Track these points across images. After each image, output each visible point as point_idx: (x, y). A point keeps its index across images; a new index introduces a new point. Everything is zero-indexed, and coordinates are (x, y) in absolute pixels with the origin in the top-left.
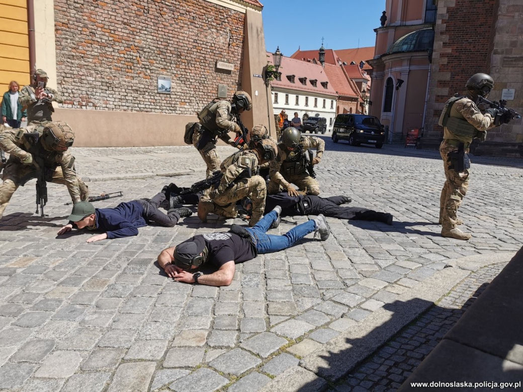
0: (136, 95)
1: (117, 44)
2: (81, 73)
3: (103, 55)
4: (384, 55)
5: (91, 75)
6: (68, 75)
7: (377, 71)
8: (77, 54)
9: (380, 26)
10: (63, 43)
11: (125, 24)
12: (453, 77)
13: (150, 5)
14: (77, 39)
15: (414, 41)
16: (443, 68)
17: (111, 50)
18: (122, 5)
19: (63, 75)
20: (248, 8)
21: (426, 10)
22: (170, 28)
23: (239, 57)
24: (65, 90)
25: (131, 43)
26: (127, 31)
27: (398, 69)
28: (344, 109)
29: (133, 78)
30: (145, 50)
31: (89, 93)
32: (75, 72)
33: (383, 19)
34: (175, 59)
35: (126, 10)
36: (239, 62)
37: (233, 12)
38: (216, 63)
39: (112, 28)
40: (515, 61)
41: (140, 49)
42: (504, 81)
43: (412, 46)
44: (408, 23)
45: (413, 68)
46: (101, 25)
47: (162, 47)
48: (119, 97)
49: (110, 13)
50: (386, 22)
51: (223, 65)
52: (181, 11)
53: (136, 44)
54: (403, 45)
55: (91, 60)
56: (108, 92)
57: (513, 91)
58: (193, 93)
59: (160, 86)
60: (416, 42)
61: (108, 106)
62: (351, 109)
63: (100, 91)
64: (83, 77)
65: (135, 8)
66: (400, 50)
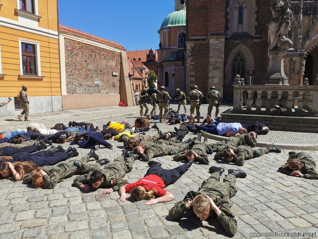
0: (88, 88)
1: (83, 69)
2: (73, 81)
3: (79, 74)
4: (163, 62)
5: (76, 82)
6: (69, 82)
7: (160, 69)
8: (72, 74)
9: (159, 48)
10: (68, 71)
11: (85, 61)
12: (195, 73)
13: (92, 54)
14: (72, 68)
15: (175, 56)
16: (191, 70)
17: (81, 71)
18: (84, 54)
19: (68, 82)
20: (122, 51)
21: (179, 42)
22: (98, 61)
23: (119, 70)
24: (68, 88)
25: (87, 68)
26: (86, 64)
27: (170, 68)
28: (136, 84)
29: (88, 81)
30: (91, 70)
31: (75, 88)
32: (71, 81)
33: (160, 45)
34: (100, 73)
35: (85, 56)
36: (119, 72)
37: (117, 53)
38: (112, 73)
39: (81, 63)
40: (217, 68)
41: (90, 70)
42: (214, 75)
43: (175, 58)
44: (171, 47)
45: (176, 68)
46: (78, 63)
47: (96, 69)
48: (84, 89)
49: (81, 58)
50: (162, 47)
51: (115, 73)
52: (102, 55)
53: (89, 68)
54: (171, 58)
55: (75, 76)
56: (80, 88)
57: (217, 79)
58: (105, 85)
59: (96, 84)
60: (176, 57)
61: (81, 93)
62: (139, 84)
63: (78, 87)
64: (73, 83)
65: (88, 55)
66: (170, 60)
